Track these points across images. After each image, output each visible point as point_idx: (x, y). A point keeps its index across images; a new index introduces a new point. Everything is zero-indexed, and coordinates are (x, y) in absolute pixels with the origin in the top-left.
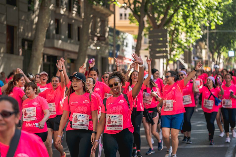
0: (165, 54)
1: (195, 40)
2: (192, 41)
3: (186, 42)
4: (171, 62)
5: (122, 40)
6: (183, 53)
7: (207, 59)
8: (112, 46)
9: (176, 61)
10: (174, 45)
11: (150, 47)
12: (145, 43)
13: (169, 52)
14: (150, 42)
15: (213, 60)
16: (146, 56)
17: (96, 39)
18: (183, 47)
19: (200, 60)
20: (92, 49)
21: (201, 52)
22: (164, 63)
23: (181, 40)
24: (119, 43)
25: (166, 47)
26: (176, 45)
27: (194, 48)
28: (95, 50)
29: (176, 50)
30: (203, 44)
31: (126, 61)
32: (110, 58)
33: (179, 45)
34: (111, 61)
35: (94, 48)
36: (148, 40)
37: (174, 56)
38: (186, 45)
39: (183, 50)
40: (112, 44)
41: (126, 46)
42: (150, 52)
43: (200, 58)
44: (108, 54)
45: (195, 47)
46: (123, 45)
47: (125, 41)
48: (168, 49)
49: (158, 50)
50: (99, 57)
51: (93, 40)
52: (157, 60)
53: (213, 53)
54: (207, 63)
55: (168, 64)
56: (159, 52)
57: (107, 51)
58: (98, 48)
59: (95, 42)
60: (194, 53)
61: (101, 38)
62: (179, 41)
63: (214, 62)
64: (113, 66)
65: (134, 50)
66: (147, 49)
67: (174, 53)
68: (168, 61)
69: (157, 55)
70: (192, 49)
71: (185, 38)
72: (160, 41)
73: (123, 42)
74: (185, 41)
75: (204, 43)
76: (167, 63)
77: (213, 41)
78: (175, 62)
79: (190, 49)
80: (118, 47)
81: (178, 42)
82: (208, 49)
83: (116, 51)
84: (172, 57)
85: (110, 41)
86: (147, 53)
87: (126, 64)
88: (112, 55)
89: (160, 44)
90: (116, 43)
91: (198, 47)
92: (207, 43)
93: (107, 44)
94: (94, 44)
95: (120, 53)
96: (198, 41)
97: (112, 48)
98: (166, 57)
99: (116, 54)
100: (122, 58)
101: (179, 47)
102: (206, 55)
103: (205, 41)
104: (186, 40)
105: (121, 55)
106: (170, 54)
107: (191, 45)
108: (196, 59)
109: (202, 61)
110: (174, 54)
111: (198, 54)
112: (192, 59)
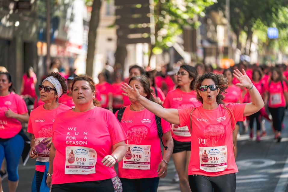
0: (146, 35)
1: (204, 8)
2: (199, 9)
3: (186, 12)
4: (158, 51)
5: (62, 8)
6: (180, 32)
7: (227, 44)
8: (44, 19)
9: (167, 48)
10: (164, 18)
11: (117, 22)
12: (108, 13)
13: (153, 31)
14: (117, 12)
15: (239, 46)
16: (110, 40)
17: (12, 6)
18: (180, 21)
19: (214, 47)
20: (4, 27)
21: (216, 31)
22: (144, 53)
23: (178, 8)
24: (58, 13)
25: (148, 21)
26: (168, 18)
27: (201, 22)
28: (10, 27)
29: (166, 26)
30: (219, 16)
31: (71, 50)
32: (39, 44)
33: (174, 18)
34: (42, 48)
35: (8, 24)
36: (113, 8)
37: (164, 38)
38: (186, 16)
39: (181, 27)
40: (44, 16)
41: (72, 20)
42: (118, 32)
43: (213, 42)
44: (36, 36)
45: (204, 21)
46: (65, 17)
47: (69, 11)
48: (152, 25)
49: (132, 26)
50: (19, 41)
51: (7, 9)
52: (130, 47)
53: (237, 33)
54: (226, 52)
55: (151, 54)
56: (135, 31)
57: (34, 30)
58: (17, 24)
59: (11, 12)
60: (201, 34)
61: (22, 5)
62: (173, 9)
63: (240, 49)
64: (45, 58)
65: (87, 28)
66: (111, 26)
67: (163, 32)
68: (152, 47)
69: (132, 36)
70: (198, 24)
71: (185, 4)
72: (136, 11)
73: (65, 11)
74: (184, 9)
75: (221, 13)
76: (150, 52)
77: (237, 10)
78: (166, 50)
79: (193, 25)
80: (56, 23)
81: (171, 13)
82: (229, 26)
83: (51, 31)
84: (160, 39)
85: (40, 10)
86: (112, 33)
87: (71, 55)
88: (43, 37)
89: (136, 16)
90: (51, 14)
91: (210, 22)
92: (227, 13)
93: (34, 16)
94: (8, 16)
95: (59, 34)
96: (209, 10)
97: (45, 24)
98: (148, 40)
99: (52, 35)
100: (62, 43)
101: (172, 22)
102: (225, 36)
103: (223, 10)
104: (187, 7)
105: (61, 37)
106: (156, 35)
107: (195, 17)
108: (206, 44)
109: (217, 49)
110: (165, 36)
111: (210, 35)
112: (198, 44)
